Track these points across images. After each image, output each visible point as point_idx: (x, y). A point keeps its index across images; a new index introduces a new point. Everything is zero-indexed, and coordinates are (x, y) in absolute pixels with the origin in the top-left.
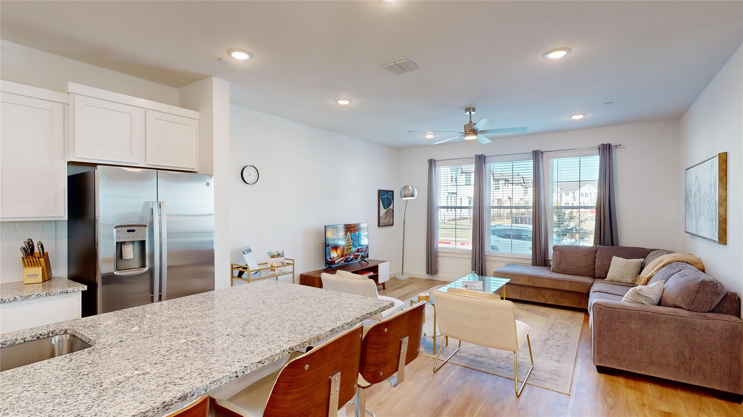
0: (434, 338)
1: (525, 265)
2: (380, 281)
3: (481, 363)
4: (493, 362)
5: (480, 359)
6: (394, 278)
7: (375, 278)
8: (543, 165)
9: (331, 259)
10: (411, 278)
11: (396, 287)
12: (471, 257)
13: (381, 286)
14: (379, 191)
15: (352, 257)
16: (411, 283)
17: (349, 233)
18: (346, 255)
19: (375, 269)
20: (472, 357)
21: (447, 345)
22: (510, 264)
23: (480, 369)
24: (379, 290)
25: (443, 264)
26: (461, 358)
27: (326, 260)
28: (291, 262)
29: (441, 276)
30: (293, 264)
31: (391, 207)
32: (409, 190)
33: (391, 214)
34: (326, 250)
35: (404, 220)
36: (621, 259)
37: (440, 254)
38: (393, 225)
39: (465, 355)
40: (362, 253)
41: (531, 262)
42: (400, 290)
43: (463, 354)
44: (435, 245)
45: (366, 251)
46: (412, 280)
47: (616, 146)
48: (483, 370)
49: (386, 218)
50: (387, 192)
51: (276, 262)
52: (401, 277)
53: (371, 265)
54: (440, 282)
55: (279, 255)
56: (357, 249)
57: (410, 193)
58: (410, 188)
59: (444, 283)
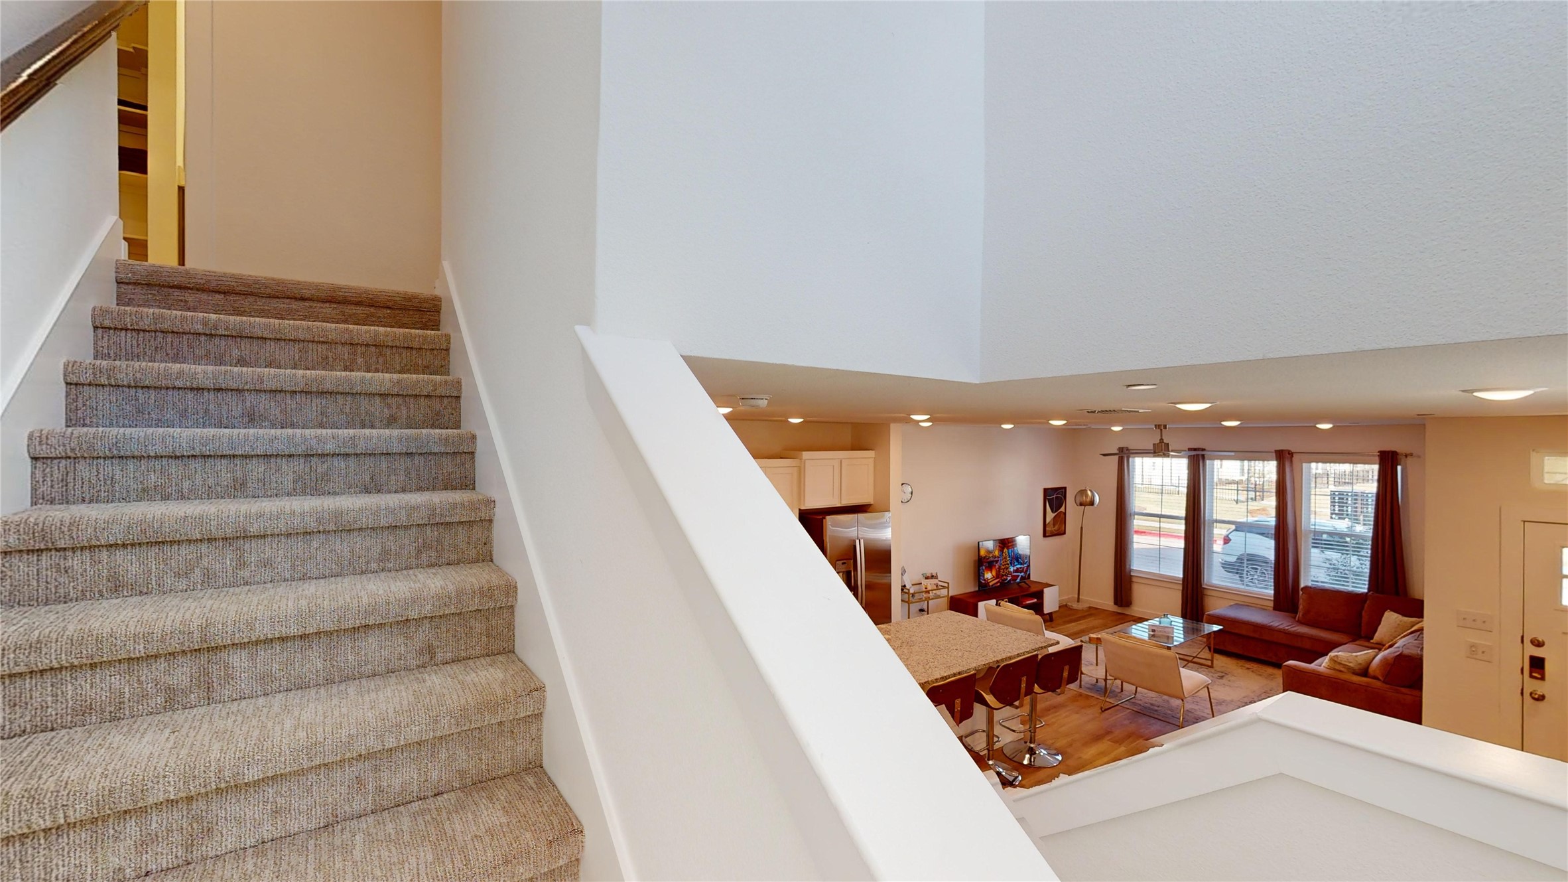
0: (1106, 680)
1: (1263, 609)
2: (1046, 610)
3: (1156, 711)
4: (1169, 712)
5: (1156, 708)
6: (1066, 605)
7: (1038, 608)
8: (1292, 470)
9: (985, 580)
10: (1090, 608)
11: (1067, 619)
12: (1180, 587)
13: (1048, 617)
14: (1046, 490)
15: (1009, 578)
16: (1091, 615)
17: (1005, 550)
18: (1003, 576)
19: (1039, 595)
20: (1149, 705)
21: (1122, 691)
22: (1238, 606)
23: (1152, 715)
24: (1045, 621)
25: (1139, 593)
26: (1135, 704)
27: (979, 582)
28: (946, 585)
29: (1136, 609)
30: (948, 588)
31: (1062, 509)
32: (1087, 495)
33: (1061, 519)
34: (979, 570)
35: (1082, 528)
36: (1396, 615)
37: (1134, 579)
38: (1064, 533)
39: (1140, 702)
40: (1022, 574)
41: (1272, 604)
42: (1073, 624)
43: (1137, 702)
44: (1128, 567)
45: (1027, 571)
46: (1093, 612)
47: (1406, 456)
48: (1156, 716)
49: (1054, 525)
50: (1056, 489)
51: (930, 584)
52: (1075, 606)
53: (1034, 589)
54: (1134, 618)
55: (932, 576)
56: (1015, 568)
57: (1089, 500)
58: (1089, 493)
59: (1141, 620)
